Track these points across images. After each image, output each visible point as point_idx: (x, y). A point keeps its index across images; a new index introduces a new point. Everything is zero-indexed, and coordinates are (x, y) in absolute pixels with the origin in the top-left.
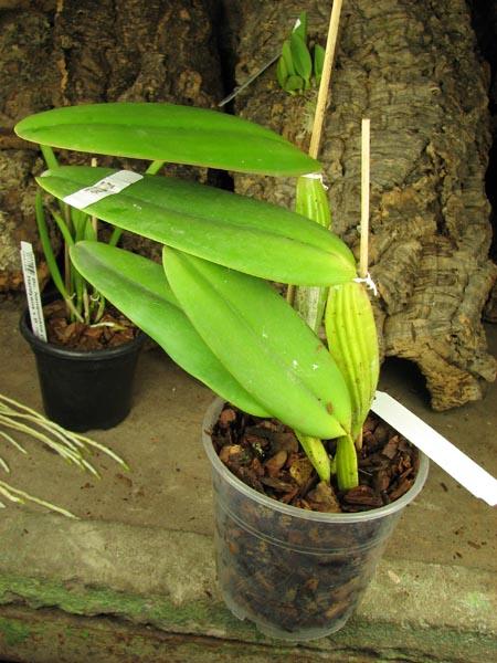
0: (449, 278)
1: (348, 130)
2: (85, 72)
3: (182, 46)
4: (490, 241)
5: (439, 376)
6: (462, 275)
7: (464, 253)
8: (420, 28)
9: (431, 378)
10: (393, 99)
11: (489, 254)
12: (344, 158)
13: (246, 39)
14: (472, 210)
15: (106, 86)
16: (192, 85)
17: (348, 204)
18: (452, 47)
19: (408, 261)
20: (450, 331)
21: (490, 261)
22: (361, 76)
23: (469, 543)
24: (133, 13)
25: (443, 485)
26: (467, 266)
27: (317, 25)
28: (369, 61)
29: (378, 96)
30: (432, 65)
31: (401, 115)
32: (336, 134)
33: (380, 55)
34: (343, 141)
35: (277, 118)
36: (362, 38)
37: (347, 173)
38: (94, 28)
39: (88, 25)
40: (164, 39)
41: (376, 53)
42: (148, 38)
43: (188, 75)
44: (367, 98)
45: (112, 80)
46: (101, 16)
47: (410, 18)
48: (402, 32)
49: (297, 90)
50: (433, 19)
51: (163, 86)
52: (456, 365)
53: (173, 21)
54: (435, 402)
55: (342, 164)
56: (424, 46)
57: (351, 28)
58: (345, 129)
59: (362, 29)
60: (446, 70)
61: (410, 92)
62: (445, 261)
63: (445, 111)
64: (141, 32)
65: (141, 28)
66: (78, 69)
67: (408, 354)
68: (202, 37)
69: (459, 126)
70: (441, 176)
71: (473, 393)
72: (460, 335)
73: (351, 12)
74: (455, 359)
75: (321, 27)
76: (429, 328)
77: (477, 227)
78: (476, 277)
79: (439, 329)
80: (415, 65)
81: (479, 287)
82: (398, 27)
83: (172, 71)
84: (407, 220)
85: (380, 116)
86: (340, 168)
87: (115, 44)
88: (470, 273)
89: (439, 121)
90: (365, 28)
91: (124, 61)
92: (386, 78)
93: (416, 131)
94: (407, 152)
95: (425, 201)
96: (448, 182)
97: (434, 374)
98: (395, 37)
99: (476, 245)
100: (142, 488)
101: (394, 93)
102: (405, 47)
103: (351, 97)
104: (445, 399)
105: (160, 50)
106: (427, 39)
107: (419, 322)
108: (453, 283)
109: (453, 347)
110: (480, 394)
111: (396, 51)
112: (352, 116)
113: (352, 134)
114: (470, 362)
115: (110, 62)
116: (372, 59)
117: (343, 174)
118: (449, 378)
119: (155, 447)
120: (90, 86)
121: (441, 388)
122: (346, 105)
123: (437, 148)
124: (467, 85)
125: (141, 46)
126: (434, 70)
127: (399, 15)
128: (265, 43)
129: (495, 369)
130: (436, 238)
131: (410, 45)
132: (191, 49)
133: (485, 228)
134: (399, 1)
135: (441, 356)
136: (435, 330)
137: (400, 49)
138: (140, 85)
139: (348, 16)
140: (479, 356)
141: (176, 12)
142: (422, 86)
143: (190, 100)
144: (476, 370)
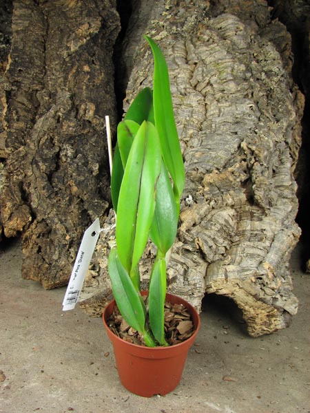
0: (258, 236)
1: (188, 136)
2: (20, 105)
3: (84, 87)
5: (251, 310)
6: (269, 234)
7: (271, 218)
8: (243, 67)
9: (245, 311)
10: (221, 114)
11: (295, 220)
12: (185, 153)
14: (281, 189)
15: (35, 114)
16: (89, 111)
18: (268, 80)
19: (224, 223)
20: (255, 274)
21: (296, 225)
22: (200, 100)
24: (55, 69)
26: (273, 227)
27: (174, 70)
28: (207, 90)
29: (212, 113)
30: (250, 91)
31: (225, 123)
33: (214, 86)
34: (186, 142)
36: (202, 76)
38: (29, 78)
39: (25, 77)
40: (72, 84)
41: (212, 85)
42: (62, 84)
43: (86, 105)
44: (205, 114)
45: (39, 111)
46: (34, 72)
47: (234, 62)
48: (229, 70)
50: (254, 63)
51: (70, 111)
52: (263, 300)
53: (78, 73)
54: (250, 330)
56: (245, 80)
57: (196, 71)
58: (186, 134)
59: (203, 71)
60: (261, 94)
61: (233, 108)
62: (257, 223)
63: (259, 120)
64: (59, 81)
65: (59, 78)
66: (16, 103)
67: (223, 292)
68: (99, 82)
69: (269, 129)
70: (252, 162)
71: (279, 323)
72: (264, 277)
73: (197, 61)
74: (262, 296)
75: (176, 71)
76: (238, 272)
77: (285, 200)
78: (280, 235)
79: (246, 273)
80: (238, 91)
81: (283, 242)
82: (226, 67)
83: (76, 104)
84: (222, 193)
85: (211, 125)
87: (43, 88)
88: (276, 233)
89: (253, 126)
90: (205, 70)
91: (47, 98)
92: (218, 100)
93: (236, 133)
94: (227, 147)
95: (238, 180)
96: (257, 167)
97: (247, 308)
98: (225, 74)
99: (281, 215)
101: (222, 110)
102: (231, 80)
103: (192, 113)
104: (257, 327)
105: (69, 90)
106: (249, 75)
107: (231, 268)
108: (261, 240)
109: (259, 287)
110: (284, 324)
111: (225, 82)
112: (192, 126)
113: (191, 137)
114: (275, 299)
115: (39, 99)
116: (209, 88)
118: (259, 311)
119: (33, 354)
120: (22, 113)
121: (253, 319)
122: (188, 118)
123: (249, 144)
124: (278, 104)
125: (58, 89)
126: (252, 94)
127: (227, 60)
128: (141, 84)
129: (297, 305)
130: (251, 208)
131: (235, 79)
132: (91, 89)
133: (292, 201)
134: (228, 52)
135: (249, 294)
136: (243, 273)
137: (227, 81)
138: (52, 111)
139: (196, 64)
140: (283, 294)
141: (81, 67)
142: (243, 103)
143: (89, 122)
144: (281, 305)
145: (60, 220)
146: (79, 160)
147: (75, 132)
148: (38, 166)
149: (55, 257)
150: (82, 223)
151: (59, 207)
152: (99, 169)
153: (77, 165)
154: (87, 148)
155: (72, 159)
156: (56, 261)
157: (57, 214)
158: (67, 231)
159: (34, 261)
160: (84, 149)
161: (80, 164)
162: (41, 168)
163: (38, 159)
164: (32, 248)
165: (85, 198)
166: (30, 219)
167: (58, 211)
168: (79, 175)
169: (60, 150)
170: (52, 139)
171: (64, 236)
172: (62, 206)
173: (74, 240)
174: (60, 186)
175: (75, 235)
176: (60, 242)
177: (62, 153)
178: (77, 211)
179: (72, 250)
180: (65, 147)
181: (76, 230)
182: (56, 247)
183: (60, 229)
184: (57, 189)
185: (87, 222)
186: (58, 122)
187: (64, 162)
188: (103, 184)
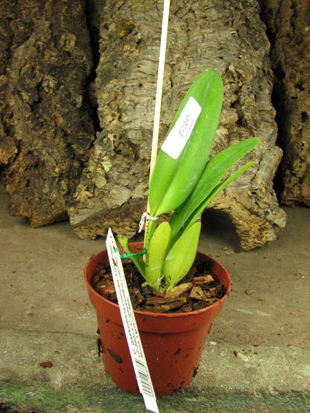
0: (248, 155)
1: (175, 59)
3: (62, 18)
4: (277, 134)
5: (245, 224)
6: (258, 153)
7: (259, 139)
9: (239, 225)
10: (205, 40)
11: (276, 142)
12: (172, 77)
13: (106, 8)
14: (263, 113)
15: (10, 44)
16: (70, 42)
17: (175, 105)
18: (244, 11)
19: (218, 141)
20: (251, 189)
21: (277, 147)
22: (183, 26)
26: (261, 147)
28: (189, 17)
29: (195, 38)
30: (230, 19)
31: (211, 48)
32: (166, 61)
33: (196, 13)
34: (172, 66)
36: (183, 2)
37: (174, 86)
38: (1, 5)
40: (50, 13)
41: (193, 12)
42: (38, 13)
43: (66, 36)
44: (188, 40)
45: (14, 40)
51: (50, 40)
52: (256, 214)
53: (55, 3)
54: (243, 243)
55: (171, 81)
56: (225, 8)
58: (172, 58)
60: (241, 22)
61: (217, 34)
63: (241, 47)
64: (34, 10)
65: (34, 7)
67: (221, 206)
68: (76, 13)
69: (251, 56)
70: (240, 85)
71: (270, 235)
72: (258, 192)
74: (256, 210)
76: (235, 187)
77: (267, 124)
78: (267, 154)
79: (242, 187)
80: (220, 19)
81: (270, 161)
83: (55, 34)
85: (196, 50)
86: (169, 83)
87: (17, 17)
88: (263, 152)
89: (237, 52)
91: (22, 28)
92: (200, 26)
95: (229, 101)
96: (244, 89)
97: (241, 222)
98: (206, 1)
99: (267, 136)
101: (206, 36)
102: (213, 7)
103: (176, 39)
104: (250, 241)
105: (47, 19)
106: (227, 4)
108: (251, 158)
109: (254, 201)
110: (275, 236)
111: (207, 9)
112: (178, 50)
113: (178, 61)
114: (267, 213)
115: (13, 29)
116: (190, 15)
117: (172, 86)
118: (252, 225)
121: (246, 233)
122: (173, 43)
123: (236, 67)
124: (255, 34)
125: (33, 19)
126: (232, 22)
129: (285, 218)
130: (238, 129)
131: (216, 7)
132: (69, 21)
133: (272, 125)
135: (245, 208)
136: (240, 188)
137: (209, 8)
138: (32, 40)
140: (272, 208)
142: (224, 30)
143: (68, 53)
144: (271, 219)
145: (48, 152)
146: (61, 93)
147: (57, 62)
148: (21, 97)
149: (46, 190)
150: (68, 157)
151: (45, 139)
152: (82, 101)
153: (61, 97)
154: (68, 81)
155: (54, 91)
156: (46, 195)
157: (44, 146)
158: (57, 164)
159: (23, 196)
160: (65, 81)
161: (63, 95)
162: (24, 98)
163: (20, 89)
164: (19, 182)
165: (69, 131)
166: (16, 151)
167: (44, 142)
168: (63, 107)
169: (42, 80)
170: (33, 68)
171: (54, 168)
172: (48, 138)
173: (64, 172)
174: (45, 116)
175: (64, 167)
176: (50, 175)
177: (45, 84)
178: (62, 144)
179: (63, 182)
180: (46, 77)
181: (65, 162)
182: (46, 179)
183: (50, 161)
184: (42, 120)
185: (72, 156)
186: (39, 51)
187: (47, 93)
188: (85, 117)
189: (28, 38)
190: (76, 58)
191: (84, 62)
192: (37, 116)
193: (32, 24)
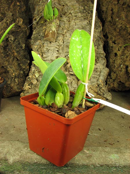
0: (96, 70)
1: (64, 32)
3: (17, 12)
4: (106, 63)
6: (99, 70)
7: (99, 64)
8: (83, 8)
11: (106, 66)
12: (64, 39)
13: (36, 12)
14: (100, 54)
16: (20, 22)
17: (65, 50)
18: (92, 14)
20: (97, 84)
21: (107, 68)
22: (67, 19)
23: (109, 144)
24: (4, 3)
25: (99, 129)
26: (100, 67)
29: (72, 24)
31: (79, 28)
32: (61, 33)
33: (72, 14)
34: (63, 35)
35: (44, 30)
36: (67, 10)
40: (12, 10)
41: (71, 14)
42: (8, 9)
43: (19, 19)
44: (70, 25)
47: (80, 5)
48: (78, 8)
49: (49, 19)
50: (86, 7)
51: (12, 21)
52: (100, 95)
53: (15, 5)
55: (63, 41)
56: (84, 13)
57: (64, 8)
59: (67, 8)
60: (90, 18)
61: (81, 23)
64: (6, 8)
68: (23, 10)
69: (95, 31)
72: (100, 85)
73: (64, 5)
74: (99, 93)
76: (91, 83)
77: (102, 59)
78: (103, 70)
79: (94, 83)
80: (82, 17)
81: (104, 73)
83: (14, 18)
85: (73, 28)
86: (62, 41)
88: (101, 70)
89: (89, 30)
90: (68, 8)
91: (1, 15)
92: (74, 20)
98: (76, 10)
99: (102, 63)
100: (2, 132)
101: (77, 23)
102: (79, 12)
103: (65, 24)
105: (11, 12)
106: (85, 11)
108: (97, 72)
109: (98, 89)
111: (77, 13)
112: (65, 29)
113: (66, 33)
114: (104, 94)
116: (70, 15)
117: (63, 43)
119: (7, 121)
122: (63, 26)
124: (96, 23)
125: (6, 12)
126: (87, 18)
127: (77, 5)
128: (41, 12)
129: (111, 96)
131: (80, 12)
132: (20, 13)
133: (104, 59)
134: (77, 2)
135: (95, 92)
137: (78, 13)
138: (5, 20)
139: (63, 6)
140: (106, 92)
141: (16, 3)
142: (84, 21)
143: (20, 26)
144: (106, 97)
145: (10, 67)
146: (16, 43)
147: (15, 30)
150: (19, 69)
151: (9, 61)
152: (25, 46)
155: (13, 42)
156: (9, 84)
158: (14, 72)
160: (18, 38)
161: (17, 44)
162: (1, 44)
165: (19, 59)
167: (8, 63)
168: (17, 48)
169: (9, 37)
171: (12, 73)
172: (10, 61)
173: (16, 75)
175: (17, 73)
176: (11, 76)
177: (9, 39)
178: (16, 64)
179: (16, 79)
180: (10, 36)
181: (17, 71)
182: (9, 78)
183: (11, 70)
184: (8, 54)
185: (20, 69)
186: (7, 25)
187: (10, 42)
188: (26, 53)
189: (3, 20)
190: (23, 28)
191: (26, 30)
192: (6, 52)
193: (5, 14)
